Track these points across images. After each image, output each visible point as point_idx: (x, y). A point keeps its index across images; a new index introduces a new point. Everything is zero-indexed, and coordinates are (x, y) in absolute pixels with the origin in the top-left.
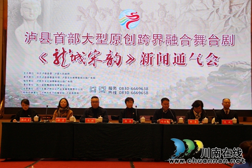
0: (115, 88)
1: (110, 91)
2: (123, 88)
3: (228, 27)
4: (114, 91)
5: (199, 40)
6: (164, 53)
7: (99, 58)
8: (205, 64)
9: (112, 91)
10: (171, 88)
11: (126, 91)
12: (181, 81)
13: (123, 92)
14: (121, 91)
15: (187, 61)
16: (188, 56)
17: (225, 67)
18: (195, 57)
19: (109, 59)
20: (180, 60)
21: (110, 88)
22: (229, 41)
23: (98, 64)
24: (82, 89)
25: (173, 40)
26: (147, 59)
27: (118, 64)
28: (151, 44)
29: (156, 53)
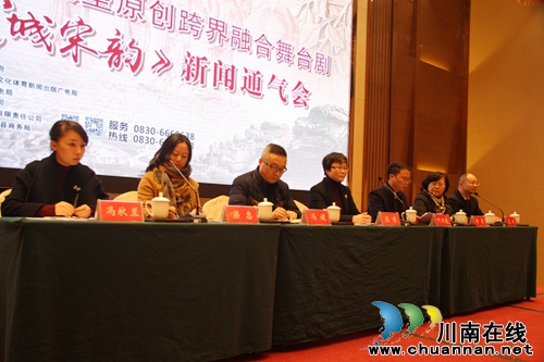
0: (124, 126)
1: (112, 131)
2: (142, 129)
3: (324, 41)
4: (123, 132)
5: (284, 52)
6: (227, 64)
7: (90, 42)
8: (290, 100)
9: (118, 132)
10: (236, 141)
11: (150, 136)
12: (252, 127)
13: (142, 138)
14: (139, 134)
15: (264, 89)
16: (266, 80)
17: (316, 113)
18: (276, 83)
19: (114, 51)
20: (253, 85)
21: (113, 125)
22: (324, 66)
23: (85, 57)
24: (39, 118)
25: (242, 40)
26: (194, 70)
27: (134, 68)
28: (204, 36)
29: (212, 60)
